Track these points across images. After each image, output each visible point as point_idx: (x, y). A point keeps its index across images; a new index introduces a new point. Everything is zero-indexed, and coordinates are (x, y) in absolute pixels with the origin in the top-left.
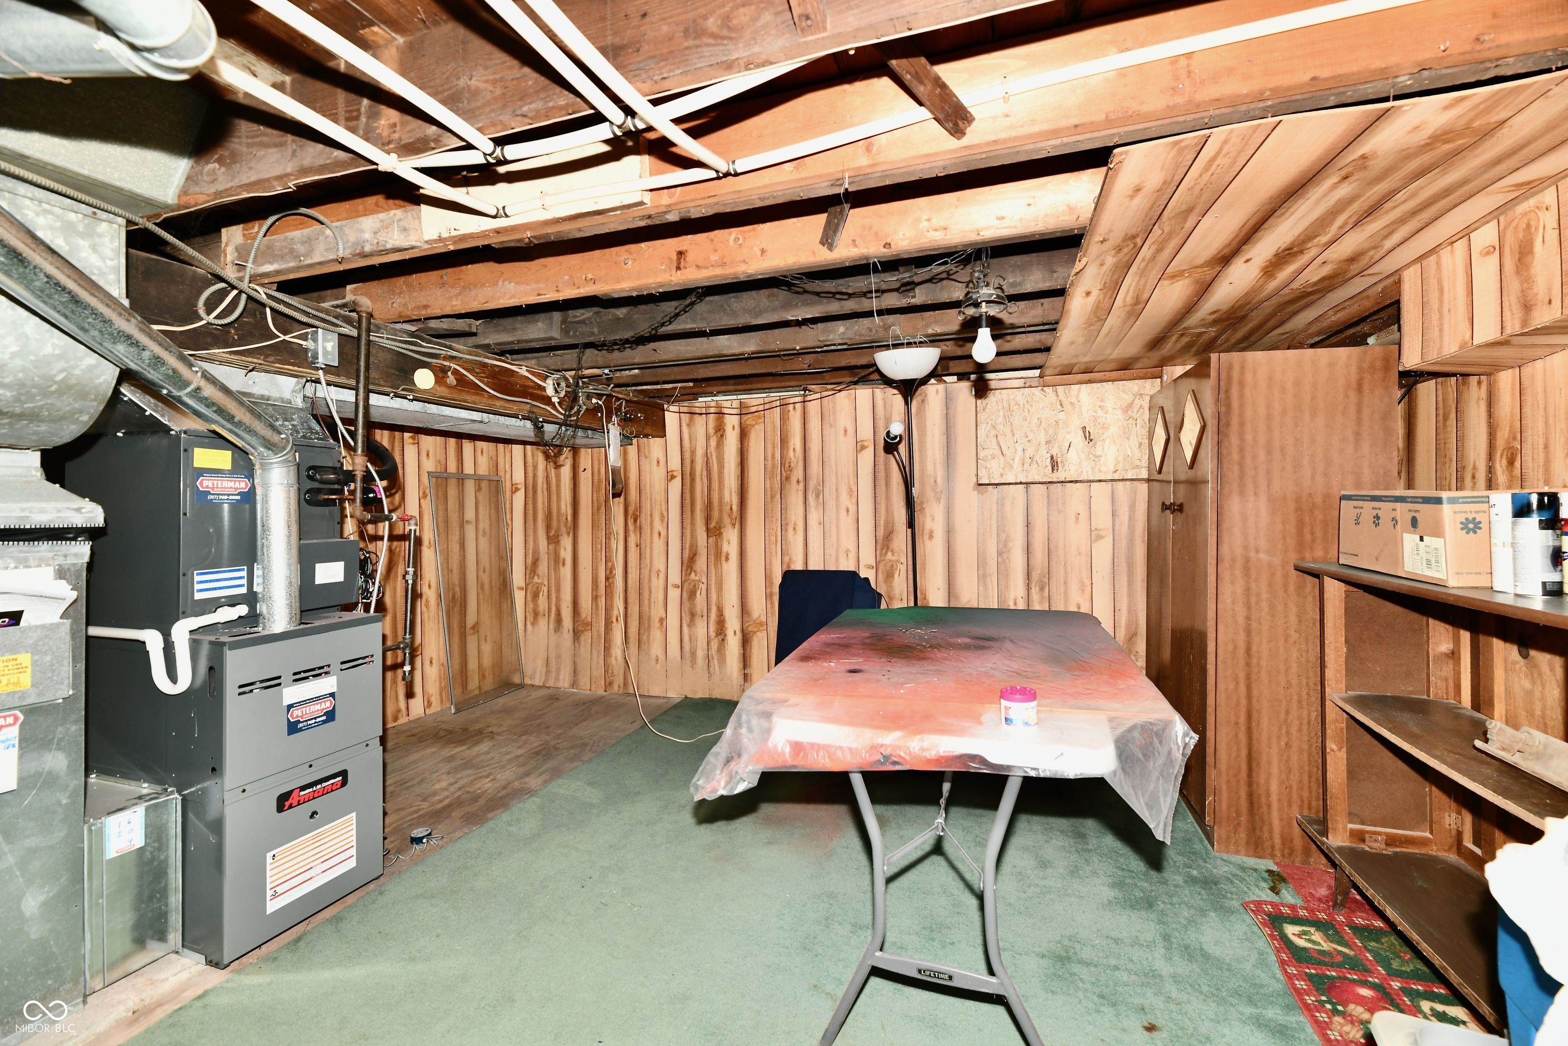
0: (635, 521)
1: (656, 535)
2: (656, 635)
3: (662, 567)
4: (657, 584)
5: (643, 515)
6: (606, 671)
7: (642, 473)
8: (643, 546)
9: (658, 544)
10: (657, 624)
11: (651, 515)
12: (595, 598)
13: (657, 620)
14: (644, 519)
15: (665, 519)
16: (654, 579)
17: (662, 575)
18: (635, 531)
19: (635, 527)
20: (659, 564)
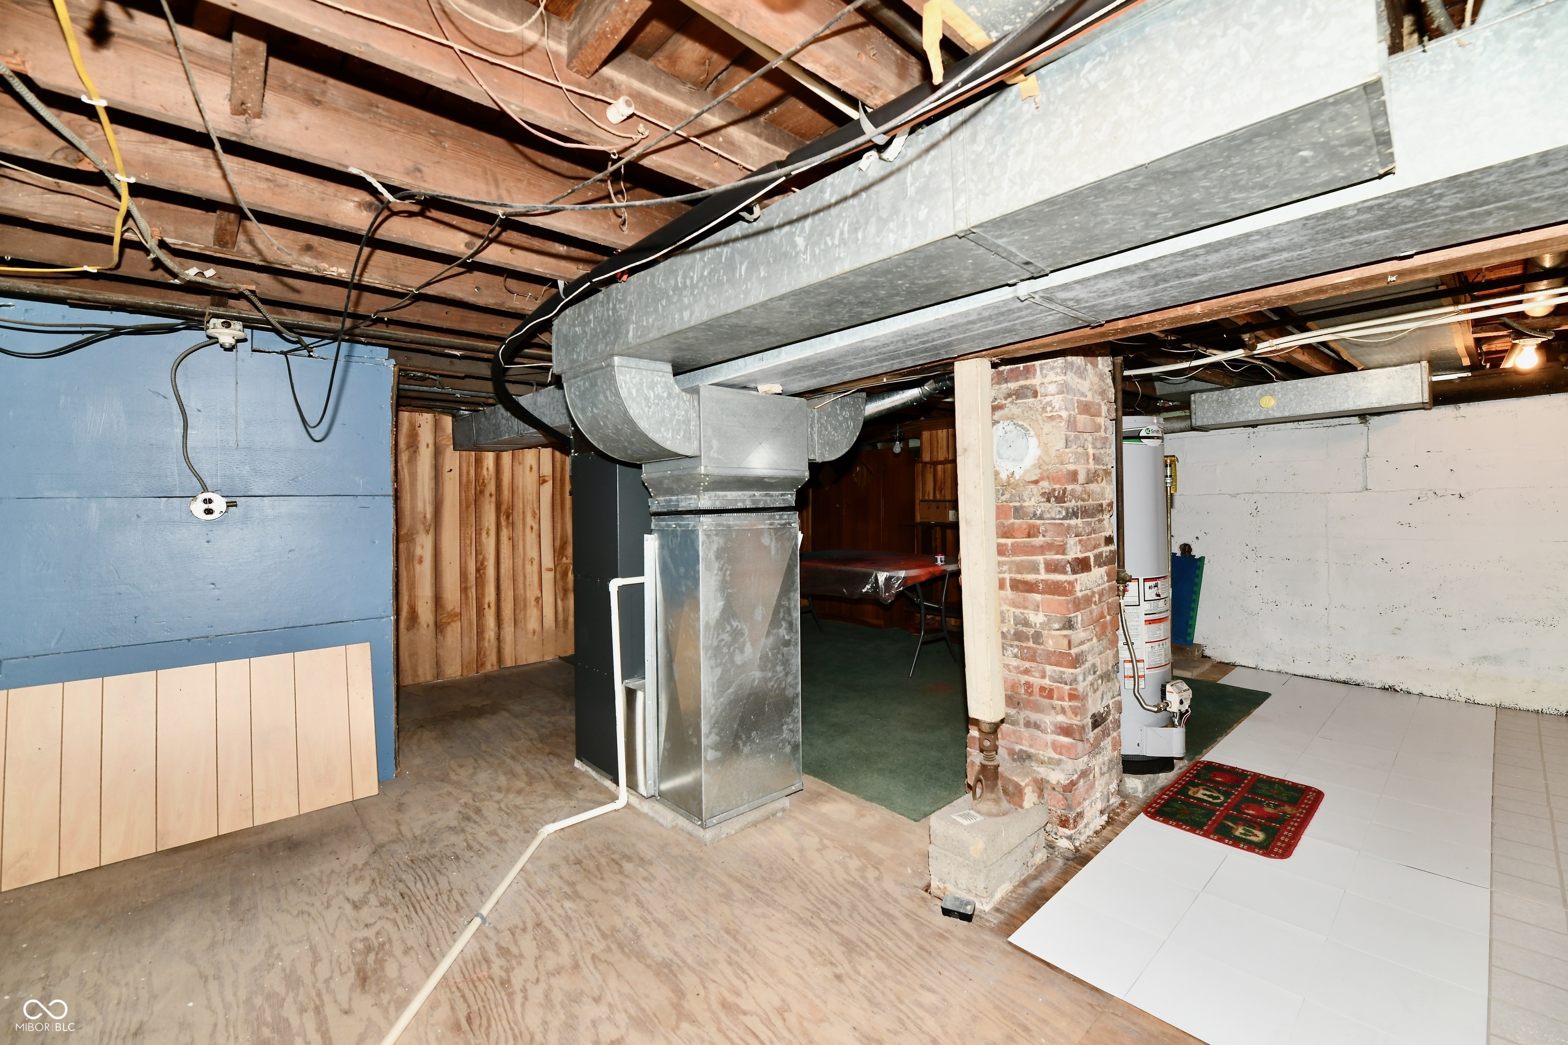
0: (508, 518)
1: (528, 529)
2: (533, 612)
3: (535, 555)
4: (532, 570)
5: (515, 513)
6: (478, 653)
7: (516, 477)
8: (515, 539)
9: (531, 537)
10: (533, 603)
11: (523, 512)
12: (464, 590)
13: (533, 599)
14: (517, 517)
15: (537, 516)
16: (528, 566)
17: (536, 562)
18: (507, 527)
19: (508, 524)
20: (532, 553)
